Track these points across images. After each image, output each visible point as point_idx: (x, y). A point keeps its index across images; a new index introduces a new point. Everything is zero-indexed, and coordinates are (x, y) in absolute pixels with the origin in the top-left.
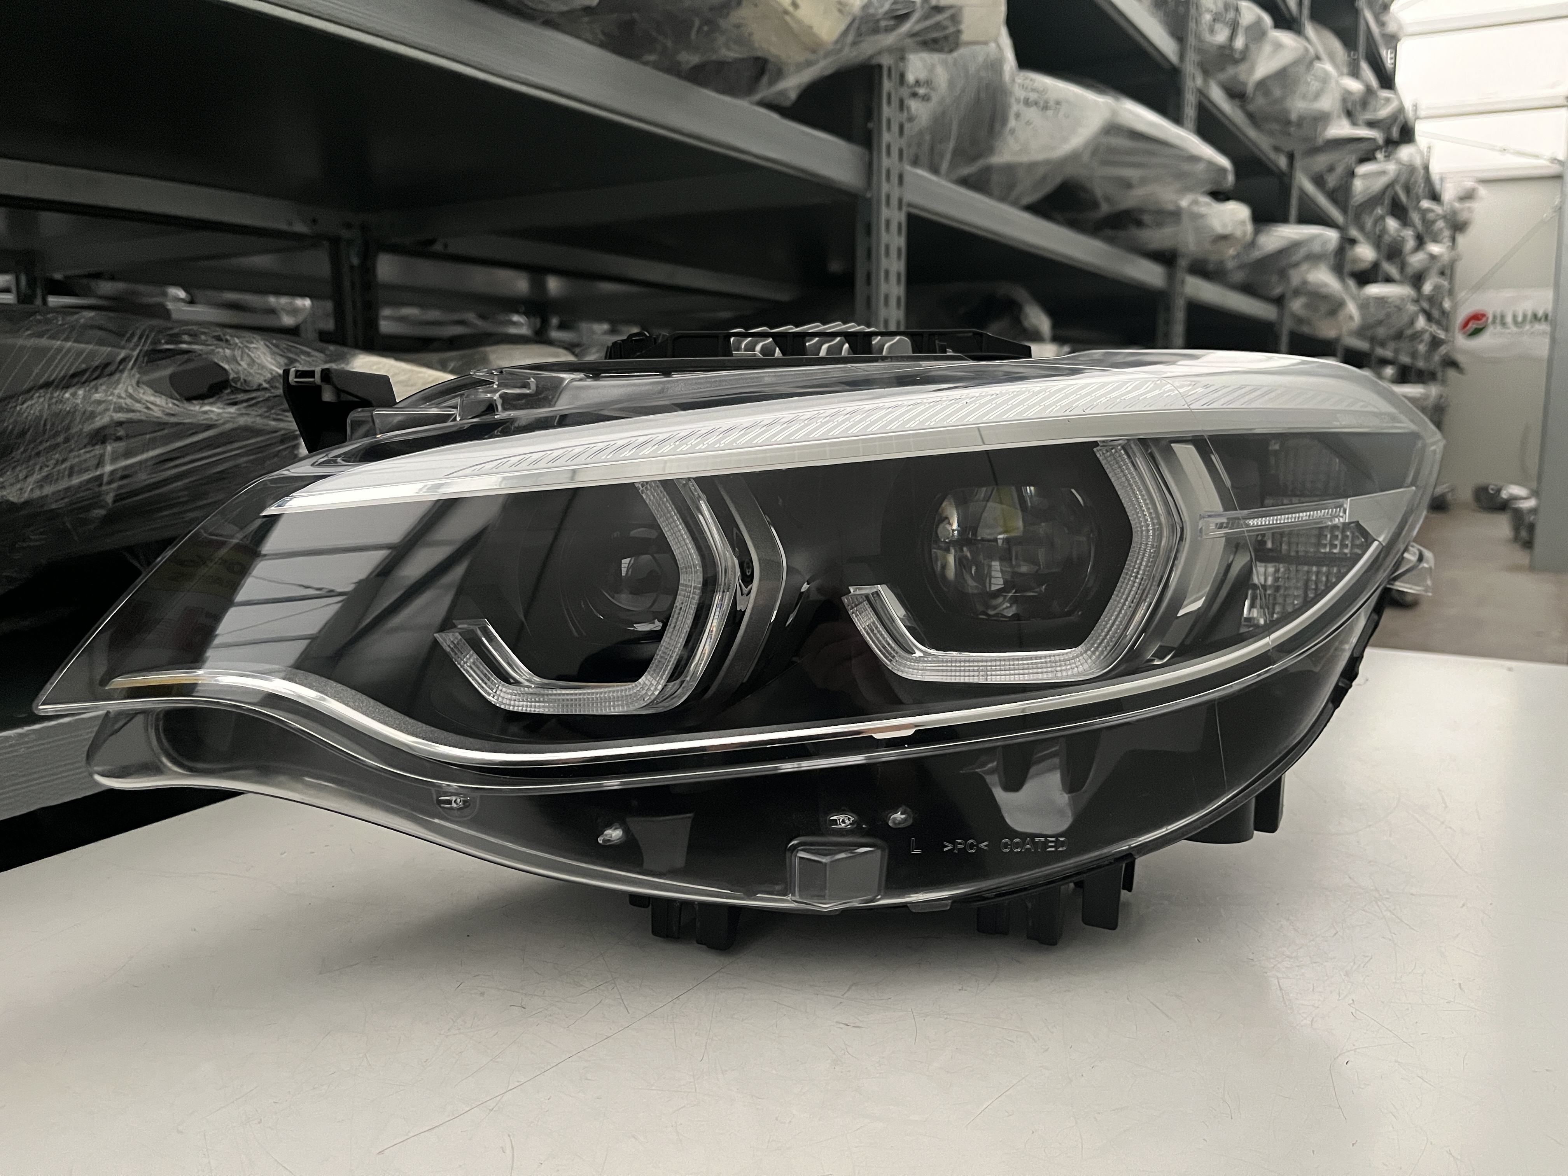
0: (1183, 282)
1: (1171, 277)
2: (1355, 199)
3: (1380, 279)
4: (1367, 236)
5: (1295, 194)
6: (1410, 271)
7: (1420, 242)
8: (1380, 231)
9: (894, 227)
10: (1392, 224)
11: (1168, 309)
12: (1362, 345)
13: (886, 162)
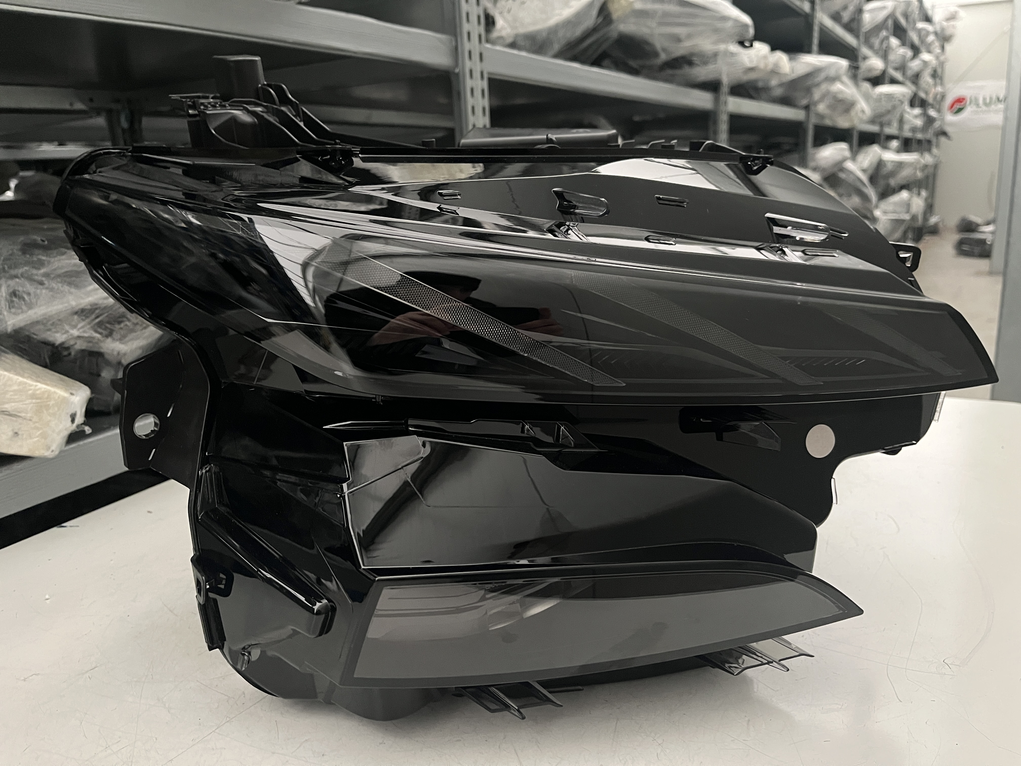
0: (726, 103)
1: (717, 100)
2: (865, 27)
3: (886, 81)
4: (876, 52)
5: (816, 29)
6: (909, 73)
7: (916, 51)
8: (886, 47)
9: (478, 93)
10: (894, 42)
11: (715, 123)
12: (874, 128)
13: (467, 46)
